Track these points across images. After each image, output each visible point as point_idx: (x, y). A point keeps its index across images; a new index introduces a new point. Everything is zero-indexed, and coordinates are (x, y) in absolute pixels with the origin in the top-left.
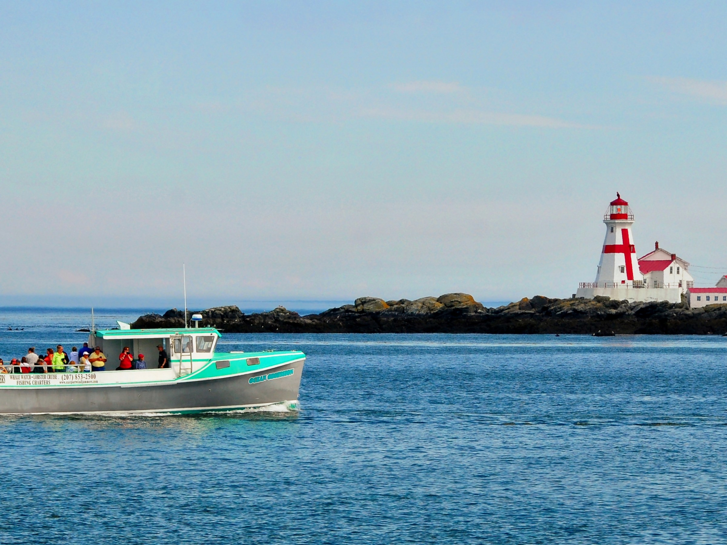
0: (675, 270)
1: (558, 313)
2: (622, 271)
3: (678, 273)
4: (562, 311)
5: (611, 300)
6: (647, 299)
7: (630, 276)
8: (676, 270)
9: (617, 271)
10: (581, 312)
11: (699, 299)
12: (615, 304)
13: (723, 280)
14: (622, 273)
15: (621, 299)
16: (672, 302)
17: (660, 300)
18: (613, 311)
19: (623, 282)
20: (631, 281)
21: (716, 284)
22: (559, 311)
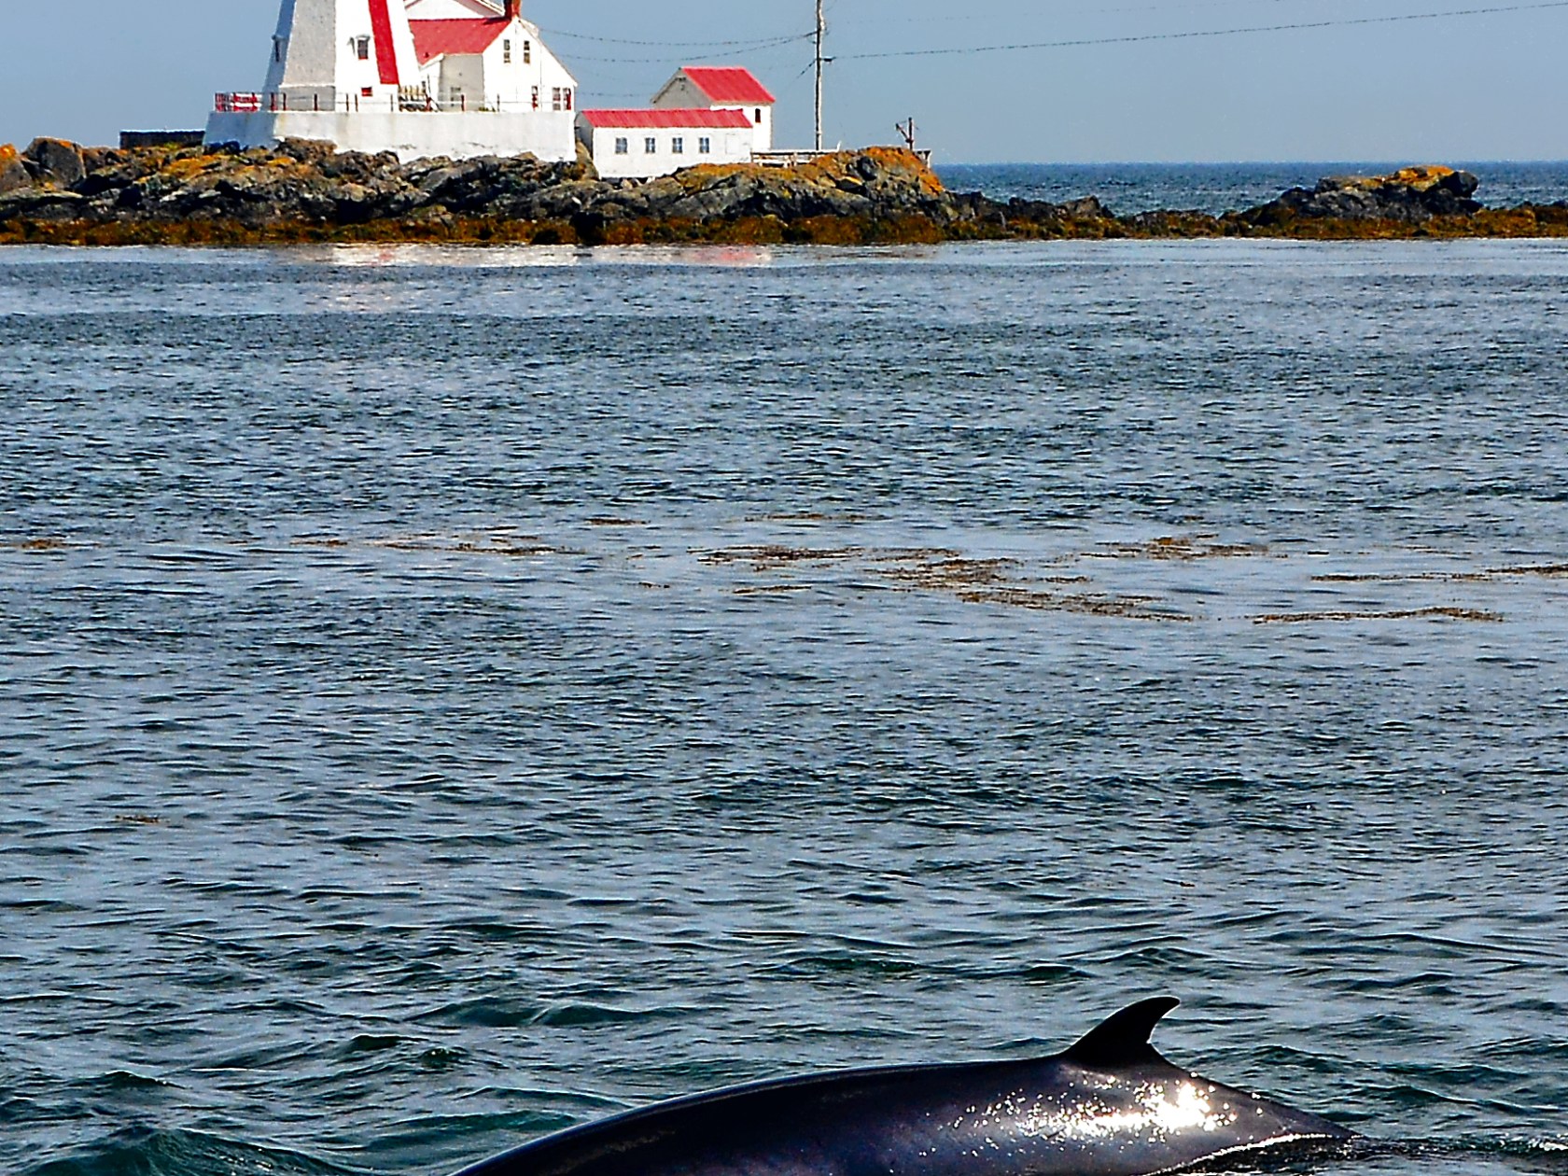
0: (517, 52)
1: (166, 198)
2: (363, 55)
3: (527, 59)
4: (180, 192)
5: (337, 151)
6: (460, 149)
7: (389, 71)
8: (522, 51)
9: (346, 54)
10: (246, 195)
11: (622, 146)
12: (356, 167)
13: (678, 85)
14: (364, 61)
15: (371, 150)
16: (546, 157)
17: (506, 152)
18: (358, 192)
19: (367, 91)
20: (393, 88)
21: (653, 97)
22: (169, 192)
